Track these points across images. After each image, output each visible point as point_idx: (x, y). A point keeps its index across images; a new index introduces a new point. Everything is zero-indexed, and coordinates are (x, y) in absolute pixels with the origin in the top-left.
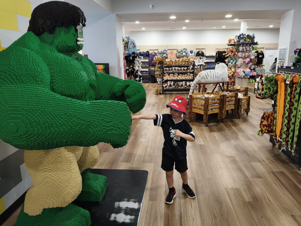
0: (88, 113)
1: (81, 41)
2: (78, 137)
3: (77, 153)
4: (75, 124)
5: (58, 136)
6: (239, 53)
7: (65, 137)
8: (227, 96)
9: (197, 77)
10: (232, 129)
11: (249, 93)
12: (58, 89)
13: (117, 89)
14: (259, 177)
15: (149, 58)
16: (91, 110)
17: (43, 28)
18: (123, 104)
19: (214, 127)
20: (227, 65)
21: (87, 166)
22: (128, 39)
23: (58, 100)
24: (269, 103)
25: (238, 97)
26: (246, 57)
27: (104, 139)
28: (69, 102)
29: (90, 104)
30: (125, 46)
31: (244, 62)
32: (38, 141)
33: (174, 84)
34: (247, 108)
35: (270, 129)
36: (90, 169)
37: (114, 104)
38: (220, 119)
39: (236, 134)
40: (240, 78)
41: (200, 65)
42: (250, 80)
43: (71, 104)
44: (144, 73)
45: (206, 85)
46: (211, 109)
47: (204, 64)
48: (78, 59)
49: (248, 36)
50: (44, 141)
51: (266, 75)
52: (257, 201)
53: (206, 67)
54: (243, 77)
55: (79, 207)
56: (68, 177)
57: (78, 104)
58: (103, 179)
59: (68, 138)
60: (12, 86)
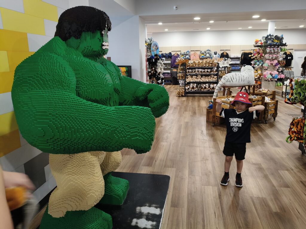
0: (113, 118)
1: (105, 46)
2: (103, 142)
3: (100, 157)
4: (101, 129)
5: (84, 141)
6: (266, 55)
7: (90, 142)
8: (253, 100)
9: (222, 79)
10: (258, 134)
11: (276, 96)
13: (140, 93)
14: (287, 186)
15: (171, 59)
16: (116, 116)
20: (254, 67)
21: (109, 170)
22: (151, 40)
23: (84, 105)
24: (297, 108)
25: (265, 101)
26: (274, 58)
27: (128, 145)
28: (95, 108)
29: (115, 109)
30: (147, 48)
31: (272, 64)
32: (64, 146)
33: (197, 87)
34: (275, 112)
35: (299, 136)
36: (113, 172)
39: (262, 140)
40: (267, 81)
41: (225, 67)
42: (277, 83)
43: (97, 110)
44: (166, 74)
45: (231, 88)
47: (229, 66)
48: (103, 63)
49: (277, 37)
50: (70, 146)
51: (296, 80)
52: (285, 211)
53: (231, 69)
54: (270, 80)
55: (101, 211)
56: (91, 181)
57: (104, 110)
58: (124, 183)
59: (93, 144)
60: (39, 92)
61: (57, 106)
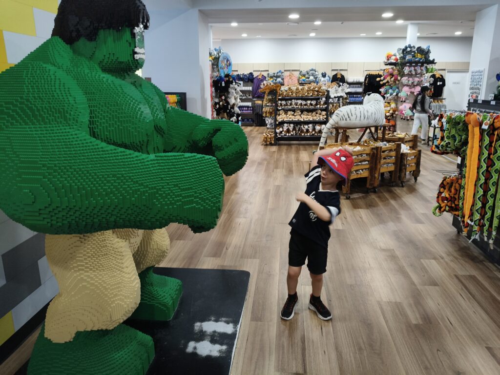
0: (153, 173)
1: (140, 53)
2: (136, 213)
3: (132, 241)
4: (131, 191)
5: (103, 211)
6: (403, 78)
7: (114, 213)
8: (383, 150)
9: (334, 116)
10: (389, 203)
11: (419, 144)
12: (102, 133)
13: (200, 135)
14: (434, 283)
15: (253, 84)
16: (157, 169)
17: (78, 31)
18: (210, 160)
19: (360, 200)
20: (384, 98)
21: (149, 262)
22: (219, 51)
23: (103, 151)
24: (451, 162)
25: (402, 151)
26: (415, 84)
27: (179, 218)
28: (121, 156)
29: (156, 158)
30: (213, 65)
31: (412, 93)
32: (69, 220)
33: (294, 129)
34: (416, 169)
35: (453, 205)
36: (153, 267)
37: (195, 159)
38: (370, 187)
39: (396, 212)
40: (404, 119)
41: (339, 98)
43: (124, 159)
44: (245, 109)
45: (348, 130)
46: (356, 171)
47: (345, 96)
48: (135, 83)
49: (420, 50)
50: (79, 219)
51: (449, 115)
52: (431, 323)
53: (348, 101)
54: (409, 118)
55: (136, 330)
56: (118, 281)
57: (136, 158)
58: (174, 284)
59: (119, 215)
60: (25, 128)
61: (55, 152)
